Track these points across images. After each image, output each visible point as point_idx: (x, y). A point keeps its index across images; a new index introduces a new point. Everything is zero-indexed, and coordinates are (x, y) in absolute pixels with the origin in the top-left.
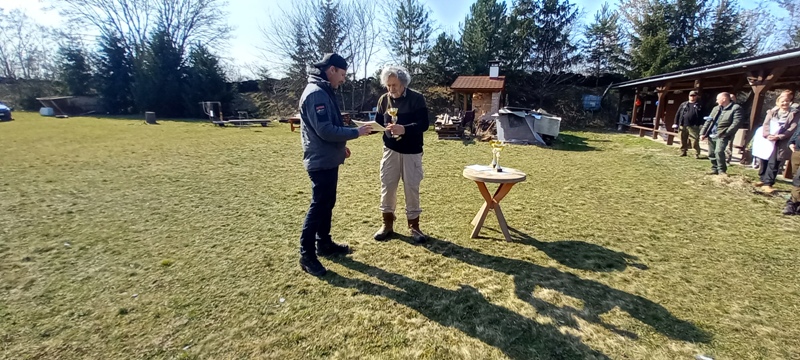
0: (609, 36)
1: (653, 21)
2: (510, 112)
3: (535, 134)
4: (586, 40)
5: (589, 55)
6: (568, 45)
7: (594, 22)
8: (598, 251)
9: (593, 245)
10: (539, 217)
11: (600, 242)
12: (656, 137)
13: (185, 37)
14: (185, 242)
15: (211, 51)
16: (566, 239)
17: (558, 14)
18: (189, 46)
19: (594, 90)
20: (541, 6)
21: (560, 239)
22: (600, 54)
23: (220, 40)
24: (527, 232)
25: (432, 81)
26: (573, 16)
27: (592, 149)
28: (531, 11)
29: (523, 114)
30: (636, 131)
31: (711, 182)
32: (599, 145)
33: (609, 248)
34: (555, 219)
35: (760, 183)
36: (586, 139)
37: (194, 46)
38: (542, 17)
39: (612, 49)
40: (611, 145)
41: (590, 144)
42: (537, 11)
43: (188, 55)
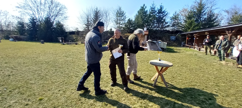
0: (177, 20)
1: (190, 16)
2: (151, 41)
3: (159, 48)
4: (171, 21)
5: (171, 25)
6: (165, 22)
7: (173, 16)
8: (202, 92)
9: (199, 90)
10: (173, 77)
11: (201, 88)
12: (194, 49)
13: (55, 19)
14: (49, 88)
15: (62, 23)
16: (187, 87)
17: (162, 14)
18: (55, 22)
19: (173, 35)
20: (157, 11)
21: (186, 87)
22: (175, 25)
23: (64, 20)
24: (172, 84)
25: (126, 32)
26: (167, 14)
27: (177, 52)
28: (154, 13)
29: (155, 42)
30: (188, 47)
31: (221, 64)
32: (178, 51)
33: (205, 91)
34: (179, 78)
35: (237, 64)
36: (173, 49)
37: (57, 22)
38: (157, 14)
39: (178, 24)
40: (182, 51)
41: (175, 51)
42: (156, 13)
43: (55, 24)
